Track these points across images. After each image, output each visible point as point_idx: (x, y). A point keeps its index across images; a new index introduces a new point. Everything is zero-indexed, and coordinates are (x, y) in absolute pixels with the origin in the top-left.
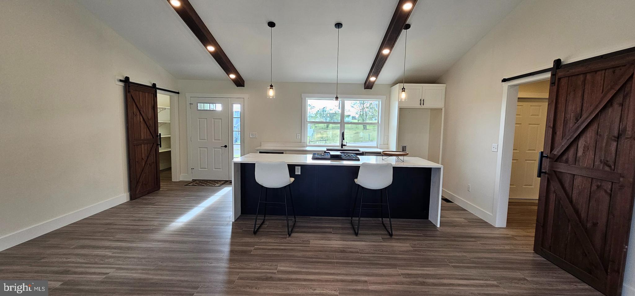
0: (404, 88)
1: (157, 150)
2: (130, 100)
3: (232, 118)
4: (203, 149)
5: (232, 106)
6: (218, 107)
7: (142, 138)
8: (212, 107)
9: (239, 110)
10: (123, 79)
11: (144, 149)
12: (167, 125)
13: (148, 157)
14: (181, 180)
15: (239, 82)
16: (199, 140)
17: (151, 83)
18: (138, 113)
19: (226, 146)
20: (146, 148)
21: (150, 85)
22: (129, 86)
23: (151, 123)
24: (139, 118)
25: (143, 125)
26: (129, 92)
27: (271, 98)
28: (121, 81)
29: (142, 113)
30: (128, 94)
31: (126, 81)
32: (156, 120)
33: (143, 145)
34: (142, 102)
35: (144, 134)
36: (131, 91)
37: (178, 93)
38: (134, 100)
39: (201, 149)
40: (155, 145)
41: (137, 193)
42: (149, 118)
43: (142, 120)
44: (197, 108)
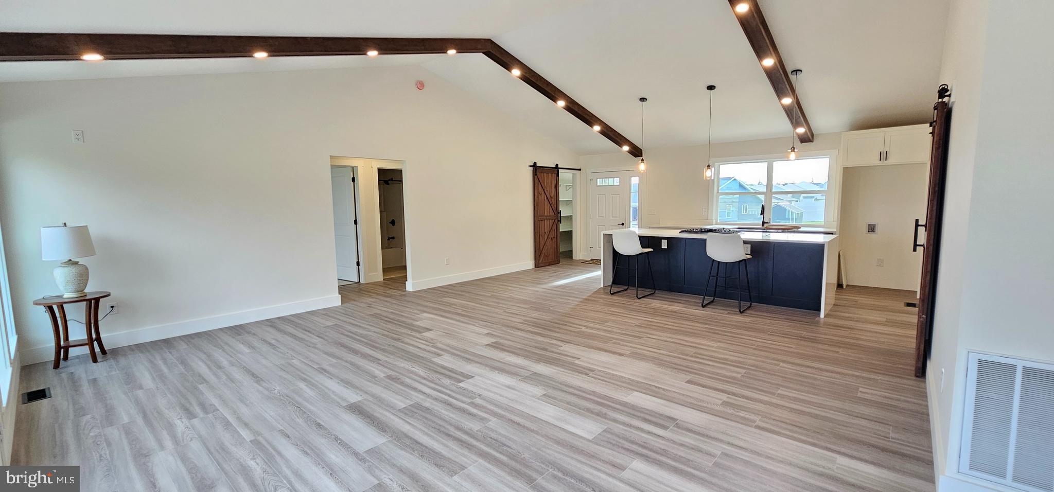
0: (793, 147)
1: (558, 228)
2: (536, 181)
3: (630, 192)
4: (602, 227)
5: (630, 180)
6: (616, 181)
7: (546, 214)
8: (611, 182)
9: (638, 182)
10: (532, 164)
11: (547, 224)
12: (569, 203)
13: (550, 232)
14: (581, 259)
15: (636, 152)
16: (598, 218)
17: (554, 164)
18: (543, 193)
19: (623, 224)
20: (548, 223)
21: (554, 166)
22: (536, 170)
23: (553, 201)
24: (543, 197)
25: (546, 202)
26: (536, 175)
27: (642, 172)
28: (530, 166)
29: (546, 192)
30: (536, 177)
31: (534, 165)
32: (558, 198)
33: (546, 221)
34: (547, 182)
35: (548, 211)
36: (538, 174)
37: (580, 170)
38: (539, 181)
39: (600, 227)
40: (556, 221)
41: (540, 262)
42: (552, 196)
43: (545, 198)
44: (597, 184)
